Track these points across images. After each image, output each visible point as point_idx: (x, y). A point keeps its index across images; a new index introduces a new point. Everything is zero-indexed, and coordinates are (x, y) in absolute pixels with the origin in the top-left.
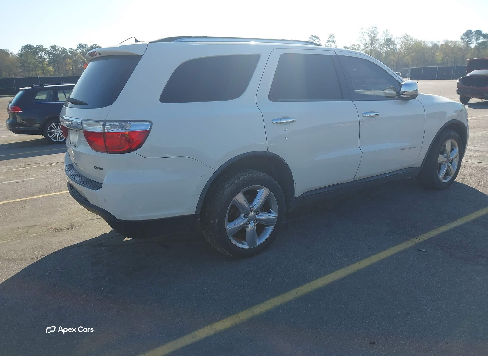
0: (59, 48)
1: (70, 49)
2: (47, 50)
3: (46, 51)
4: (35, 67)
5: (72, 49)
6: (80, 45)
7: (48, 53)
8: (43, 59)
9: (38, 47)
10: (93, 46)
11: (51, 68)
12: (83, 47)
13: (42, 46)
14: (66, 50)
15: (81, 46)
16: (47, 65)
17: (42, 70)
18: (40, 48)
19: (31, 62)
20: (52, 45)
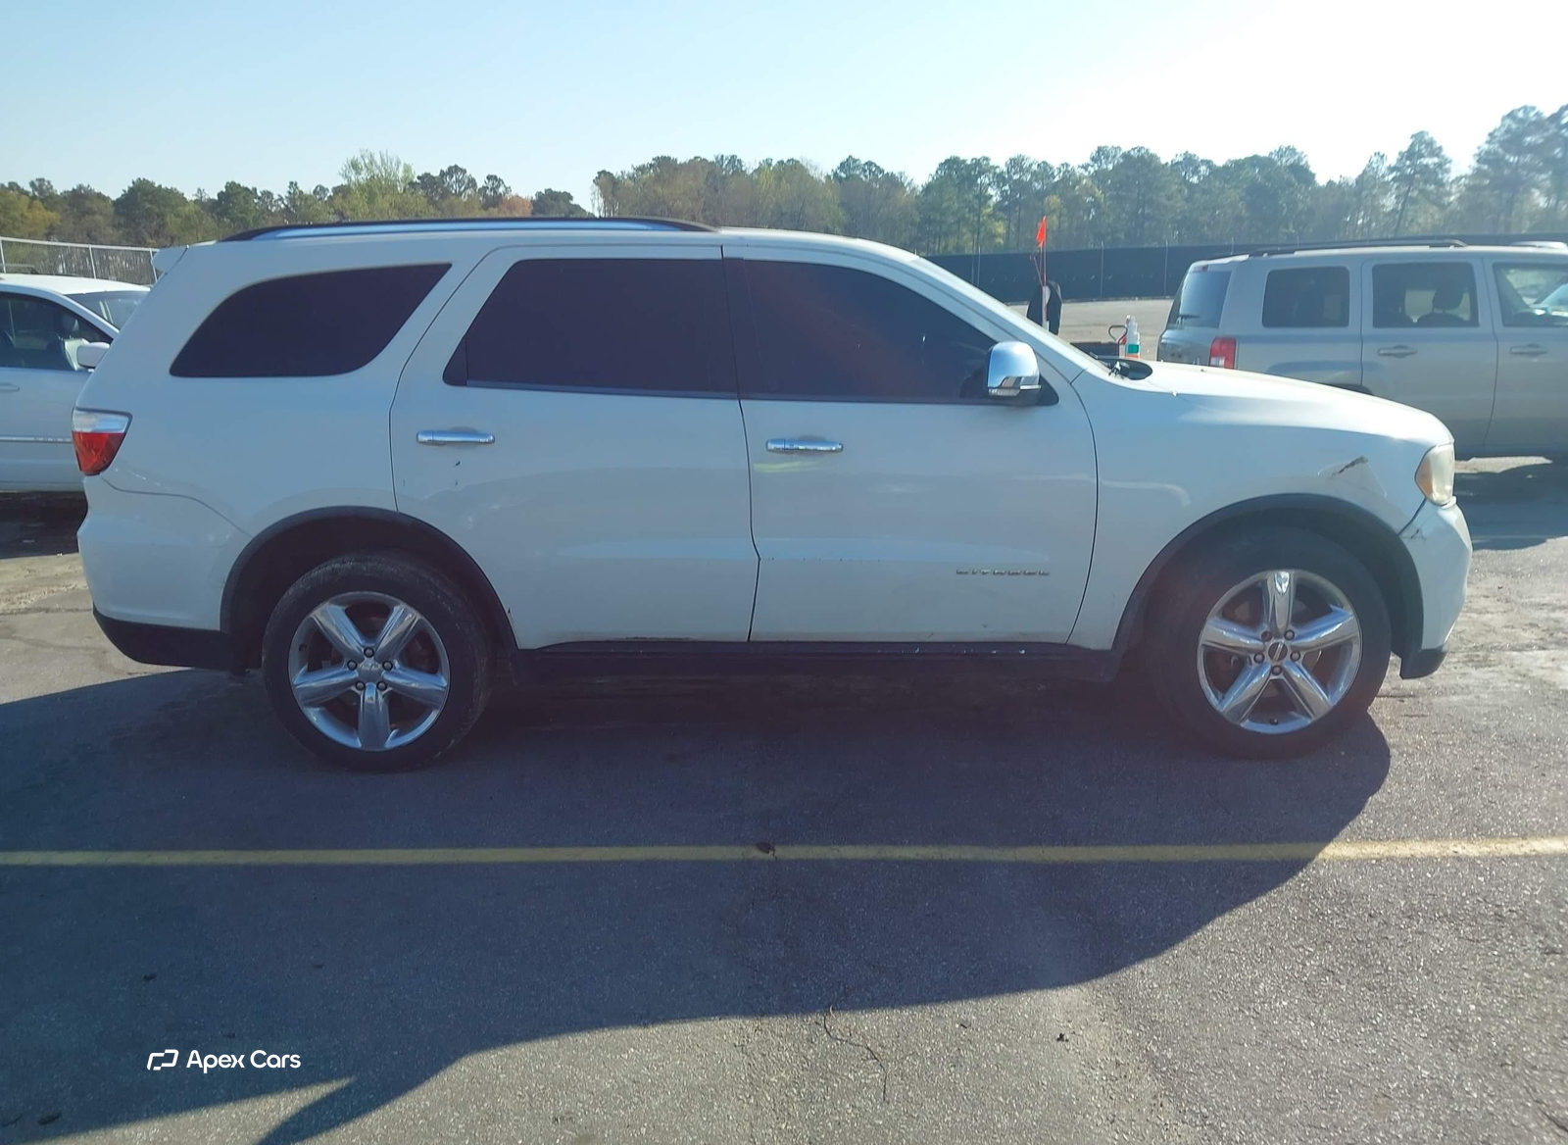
0: (1030, 166)
1: (1063, 165)
2: (998, 171)
3: (995, 173)
4: (958, 222)
5: (1067, 165)
6: (1100, 150)
7: (1000, 179)
8: (983, 199)
9: (977, 163)
10: (1132, 153)
11: (1000, 228)
12: (1107, 157)
13: (986, 159)
14: (1051, 168)
15: (1101, 153)
16: (989, 216)
17: (976, 230)
18: (980, 166)
19: (948, 207)
20: (1014, 155)
